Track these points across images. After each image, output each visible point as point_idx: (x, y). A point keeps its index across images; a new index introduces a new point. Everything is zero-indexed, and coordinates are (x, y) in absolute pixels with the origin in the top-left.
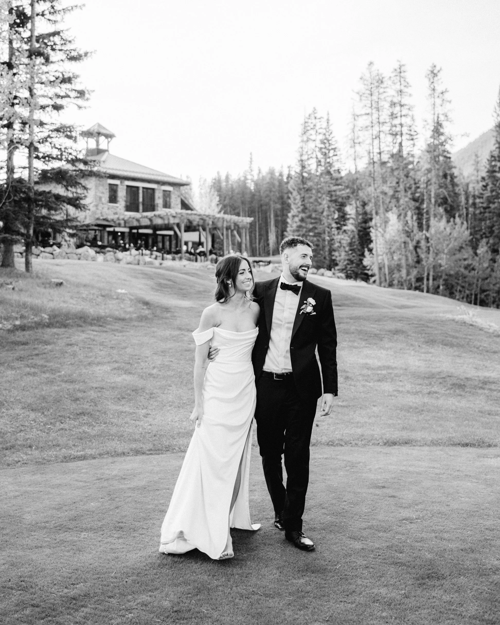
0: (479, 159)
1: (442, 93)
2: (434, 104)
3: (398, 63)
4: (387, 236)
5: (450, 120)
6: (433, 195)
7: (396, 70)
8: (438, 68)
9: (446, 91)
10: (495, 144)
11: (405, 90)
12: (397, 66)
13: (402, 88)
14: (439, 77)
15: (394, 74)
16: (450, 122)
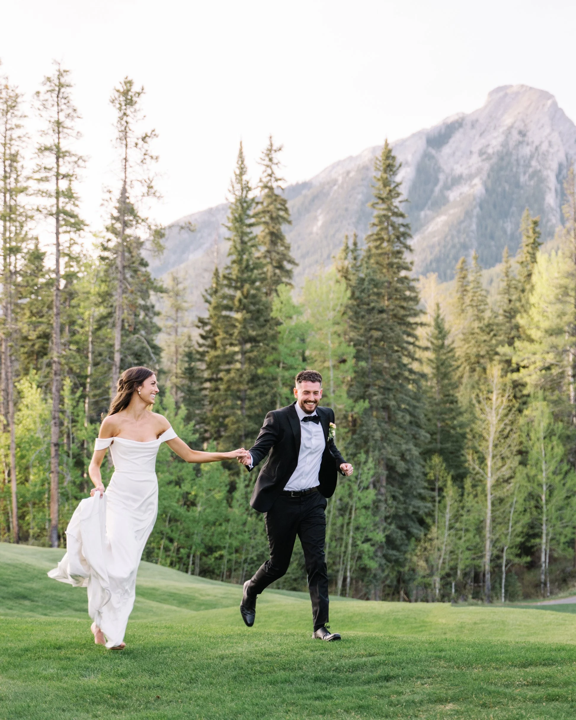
0: (181, 287)
1: (144, 139)
2: (126, 159)
3: (57, 67)
4: (18, 430)
5: (158, 194)
6: (117, 347)
7: (49, 79)
8: (135, 88)
9: (154, 134)
10: (230, 254)
11: (68, 123)
12: (53, 73)
13: (62, 118)
14: (137, 106)
15: (47, 87)
16: (159, 198)
